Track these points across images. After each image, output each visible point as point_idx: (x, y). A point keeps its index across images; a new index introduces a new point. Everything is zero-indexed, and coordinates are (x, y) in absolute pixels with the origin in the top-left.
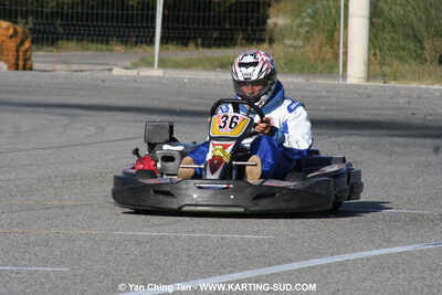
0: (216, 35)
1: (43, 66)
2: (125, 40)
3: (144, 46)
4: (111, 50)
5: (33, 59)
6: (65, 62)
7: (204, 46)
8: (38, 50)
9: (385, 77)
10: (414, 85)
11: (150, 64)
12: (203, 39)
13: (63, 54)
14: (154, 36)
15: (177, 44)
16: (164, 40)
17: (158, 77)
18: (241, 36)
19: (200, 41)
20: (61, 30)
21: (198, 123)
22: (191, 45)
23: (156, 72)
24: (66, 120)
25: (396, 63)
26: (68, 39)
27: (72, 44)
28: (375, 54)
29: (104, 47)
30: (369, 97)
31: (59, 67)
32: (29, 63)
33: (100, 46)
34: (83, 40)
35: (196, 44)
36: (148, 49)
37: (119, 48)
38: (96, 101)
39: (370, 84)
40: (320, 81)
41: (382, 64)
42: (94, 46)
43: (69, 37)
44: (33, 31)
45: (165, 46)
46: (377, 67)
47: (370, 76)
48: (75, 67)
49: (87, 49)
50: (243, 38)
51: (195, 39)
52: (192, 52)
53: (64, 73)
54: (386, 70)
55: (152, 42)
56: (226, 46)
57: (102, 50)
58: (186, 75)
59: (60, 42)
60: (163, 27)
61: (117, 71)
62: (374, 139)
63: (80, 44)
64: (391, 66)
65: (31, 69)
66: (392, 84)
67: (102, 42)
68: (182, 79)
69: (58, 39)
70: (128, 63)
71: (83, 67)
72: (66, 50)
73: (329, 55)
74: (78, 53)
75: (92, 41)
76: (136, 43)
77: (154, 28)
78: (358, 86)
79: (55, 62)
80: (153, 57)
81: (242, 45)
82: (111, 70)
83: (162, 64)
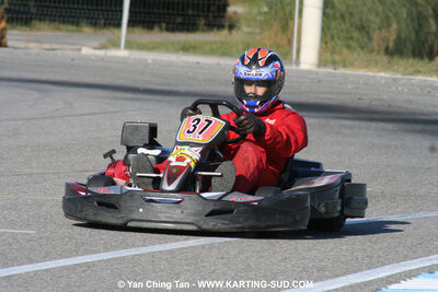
0: (179, 20)
1: (17, 44)
2: (93, 22)
3: (112, 29)
4: (80, 31)
6: (38, 41)
7: (168, 30)
8: (13, 28)
9: (335, 64)
10: (362, 72)
11: (116, 45)
12: (168, 23)
13: (35, 34)
14: (121, 19)
15: (144, 27)
16: (132, 23)
17: (124, 58)
18: (203, 22)
19: (164, 25)
20: (34, 10)
21: (159, 101)
22: (156, 29)
23: (122, 53)
24: (36, 95)
25: (345, 51)
26: (40, 20)
27: (44, 25)
28: (326, 43)
29: (74, 28)
30: (319, 82)
31: (31, 45)
33: (70, 27)
34: (54, 21)
35: (161, 28)
36: (116, 31)
37: (87, 29)
38: (65, 78)
39: (322, 70)
41: (333, 52)
42: (62, 26)
43: (41, 17)
44: (8, 11)
45: (131, 29)
46: (329, 55)
47: (322, 63)
48: (47, 46)
49: (59, 29)
50: (205, 24)
51: (159, 23)
52: (157, 36)
53: (36, 51)
54: (337, 57)
55: (119, 25)
56: (188, 30)
57: (72, 31)
58: (150, 57)
59: (33, 22)
60: (131, 12)
61: (86, 51)
62: (323, 121)
63: (53, 24)
64: (340, 53)
66: (341, 71)
67: (73, 23)
68: (146, 60)
69: (31, 19)
70: (96, 44)
71: (54, 46)
72: (38, 30)
73: (285, 42)
74: (50, 33)
75: (64, 22)
76: (105, 25)
77: (121, 12)
78: (309, 72)
79: (28, 41)
80: (119, 39)
81: (203, 30)
82: (80, 50)
83: (129, 46)
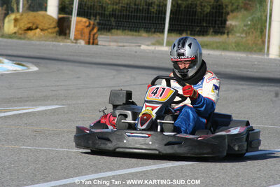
0: (198, 29)
1: (104, 43)
2: (148, 30)
3: (158, 34)
4: (140, 36)
5: (99, 39)
6: (116, 41)
7: (191, 35)
8: (101, 34)
11: (161, 44)
12: (191, 31)
13: (115, 37)
14: (164, 29)
15: (177, 33)
16: (170, 31)
17: (166, 51)
18: (212, 30)
19: (189, 32)
20: (114, 24)
22: (184, 34)
23: (165, 48)
24: (114, 73)
26: (117, 29)
27: (119, 32)
29: (137, 34)
31: (112, 44)
32: (96, 41)
33: (135, 33)
34: (125, 30)
35: (187, 34)
36: (161, 35)
37: (145, 34)
38: (131, 63)
40: (255, 56)
42: (130, 33)
43: (118, 27)
44: (99, 24)
45: (170, 34)
48: (121, 44)
49: (128, 35)
50: (213, 32)
51: (186, 31)
53: (115, 47)
55: (163, 32)
56: (203, 35)
57: (136, 36)
59: (113, 31)
60: (170, 24)
61: (143, 47)
63: (124, 32)
65: (97, 44)
67: (136, 31)
69: (112, 29)
70: (149, 43)
71: (125, 44)
72: (116, 35)
73: (260, 41)
74: (123, 37)
75: (131, 30)
76: (155, 32)
77: (164, 24)
78: (275, 60)
79: (110, 41)
80: (163, 40)
81: (212, 35)
82: (140, 46)
83: (168, 44)
